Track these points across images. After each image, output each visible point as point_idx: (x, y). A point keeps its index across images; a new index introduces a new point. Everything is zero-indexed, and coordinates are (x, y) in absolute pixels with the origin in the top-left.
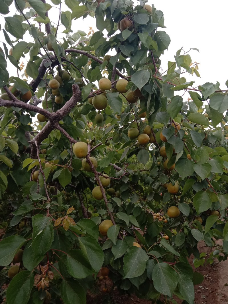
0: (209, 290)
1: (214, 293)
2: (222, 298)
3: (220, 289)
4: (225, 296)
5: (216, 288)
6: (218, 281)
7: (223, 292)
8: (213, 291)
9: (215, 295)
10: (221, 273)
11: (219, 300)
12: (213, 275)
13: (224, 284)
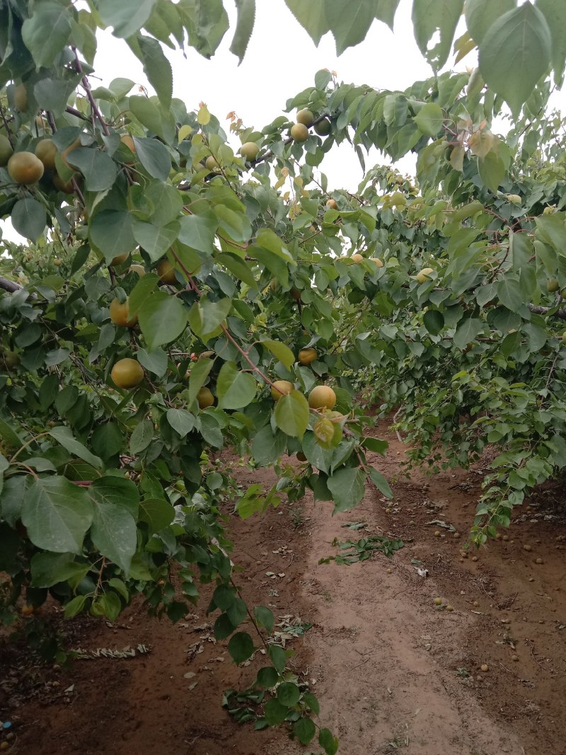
0: (287, 577)
1: (295, 581)
2: (311, 589)
3: (308, 572)
4: (316, 584)
5: (301, 571)
6: (306, 556)
7: (314, 577)
8: (294, 579)
9: (297, 586)
10: (314, 539)
11: (304, 594)
12: (296, 545)
13: (317, 561)
